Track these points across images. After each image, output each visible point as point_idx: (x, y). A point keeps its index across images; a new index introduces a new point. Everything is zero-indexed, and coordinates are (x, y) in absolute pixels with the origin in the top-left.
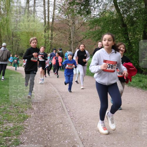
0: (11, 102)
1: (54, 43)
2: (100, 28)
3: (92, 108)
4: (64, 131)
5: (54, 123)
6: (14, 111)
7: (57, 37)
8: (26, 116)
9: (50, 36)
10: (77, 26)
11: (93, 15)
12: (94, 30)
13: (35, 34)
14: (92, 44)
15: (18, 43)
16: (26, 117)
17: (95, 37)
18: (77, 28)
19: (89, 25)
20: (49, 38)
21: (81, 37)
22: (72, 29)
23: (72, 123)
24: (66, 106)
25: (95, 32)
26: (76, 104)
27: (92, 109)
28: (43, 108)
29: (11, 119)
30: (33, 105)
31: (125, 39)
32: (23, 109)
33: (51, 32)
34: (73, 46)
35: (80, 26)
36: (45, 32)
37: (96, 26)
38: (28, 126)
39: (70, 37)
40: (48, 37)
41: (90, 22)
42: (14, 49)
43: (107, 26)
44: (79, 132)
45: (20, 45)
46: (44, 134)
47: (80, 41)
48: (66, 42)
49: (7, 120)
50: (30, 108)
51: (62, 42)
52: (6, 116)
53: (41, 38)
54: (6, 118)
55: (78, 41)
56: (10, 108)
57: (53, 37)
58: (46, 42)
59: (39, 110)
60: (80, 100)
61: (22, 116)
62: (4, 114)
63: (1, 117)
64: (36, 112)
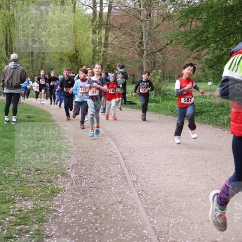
1: (109, 54)
2: (200, 24)
3: (178, 176)
4: (124, 217)
5: (107, 202)
6: (35, 180)
7: (116, 42)
8: (57, 189)
9: (103, 41)
10: (154, 21)
12: (187, 28)
14: (183, 57)
15: (43, 54)
16: (57, 191)
17: (189, 42)
18: (155, 25)
19: (179, 18)
20: (101, 45)
21: (162, 42)
22: (145, 26)
23: (141, 203)
24: (129, 172)
25: (190, 33)
26: (148, 168)
27: (178, 178)
28: (87, 174)
29: (29, 194)
30: (68, 169)
32: (51, 176)
33: (106, 32)
34: (146, 60)
35: (160, 22)
36: (94, 32)
37: (192, 20)
38: (60, 207)
39: (141, 43)
40: (100, 43)
41: (181, 12)
42: (35, 65)
43: (214, 21)
44: (152, 219)
45: (47, 58)
46: (89, 222)
47: (160, 50)
48: (134, 53)
49: (23, 196)
50: (64, 174)
51: (126, 51)
52: (20, 188)
53: (85, 45)
54: (20, 191)
55: (156, 49)
56: (27, 174)
57: (109, 42)
58: (96, 51)
59: (80, 179)
60: (156, 162)
61: (48, 189)
62: (17, 185)
63: (11, 190)
64: (74, 182)
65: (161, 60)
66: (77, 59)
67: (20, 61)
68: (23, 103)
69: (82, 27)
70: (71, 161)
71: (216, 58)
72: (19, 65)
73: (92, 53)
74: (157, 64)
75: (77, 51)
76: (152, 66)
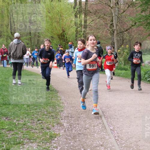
0: (33, 115)
1: (88, 33)
5: (92, 145)
6: (38, 128)
7: (93, 24)
8: (54, 134)
9: (83, 23)
10: (121, 8)
12: (147, 13)
13: (61, 20)
14: (145, 35)
16: (54, 136)
17: (149, 24)
18: (122, 11)
19: (141, 5)
20: (81, 26)
21: (128, 24)
22: (115, 12)
23: (117, 146)
24: (107, 122)
26: (121, 120)
28: (76, 124)
29: (33, 138)
30: (62, 119)
32: (49, 125)
33: (85, 17)
34: (116, 38)
35: (126, 8)
36: (76, 16)
39: (112, 24)
42: (33, 42)
45: (41, 36)
47: (127, 30)
48: (106, 32)
49: (29, 139)
50: (58, 123)
51: (100, 31)
52: (27, 133)
53: (70, 26)
54: (27, 136)
55: (124, 29)
56: (31, 123)
58: (78, 31)
59: (70, 127)
60: (127, 115)
61: (48, 134)
62: (24, 131)
63: (21, 135)
64: (66, 129)
65: (128, 38)
66: (64, 37)
67: (22, 38)
68: (25, 70)
69: (66, 13)
70: (63, 114)
72: (21, 41)
73: (75, 33)
74: (125, 41)
75: (64, 31)
76: (121, 42)
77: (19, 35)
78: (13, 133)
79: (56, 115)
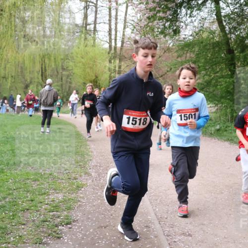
2: (193, 55)
6: (64, 177)
7: (127, 70)
8: (81, 184)
9: (117, 69)
11: (184, 36)
12: (183, 59)
13: (95, 66)
15: (70, 79)
16: (81, 186)
18: (158, 56)
19: (177, 51)
20: (115, 72)
21: (163, 69)
29: (59, 188)
30: (90, 169)
31: (230, 73)
32: (77, 174)
33: (119, 62)
35: (162, 54)
36: (110, 62)
37: (187, 53)
38: (83, 198)
40: (115, 71)
41: (178, 46)
42: (64, 88)
43: (204, 53)
44: (154, 208)
45: (73, 82)
47: (162, 76)
49: (55, 190)
50: (86, 173)
52: (53, 184)
53: (103, 72)
54: (53, 186)
55: (159, 75)
56: (58, 173)
57: (122, 69)
58: (111, 77)
59: (99, 177)
61: (75, 184)
62: (50, 182)
63: (46, 185)
64: (94, 179)
66: (97, 83)
70: (92, 163)
71: (206, 82)
72: (53, 88)
73: (108, 79)
75: (97, 77)
77: (52, 82)
78: (38, 183)
79: (84, 164)
